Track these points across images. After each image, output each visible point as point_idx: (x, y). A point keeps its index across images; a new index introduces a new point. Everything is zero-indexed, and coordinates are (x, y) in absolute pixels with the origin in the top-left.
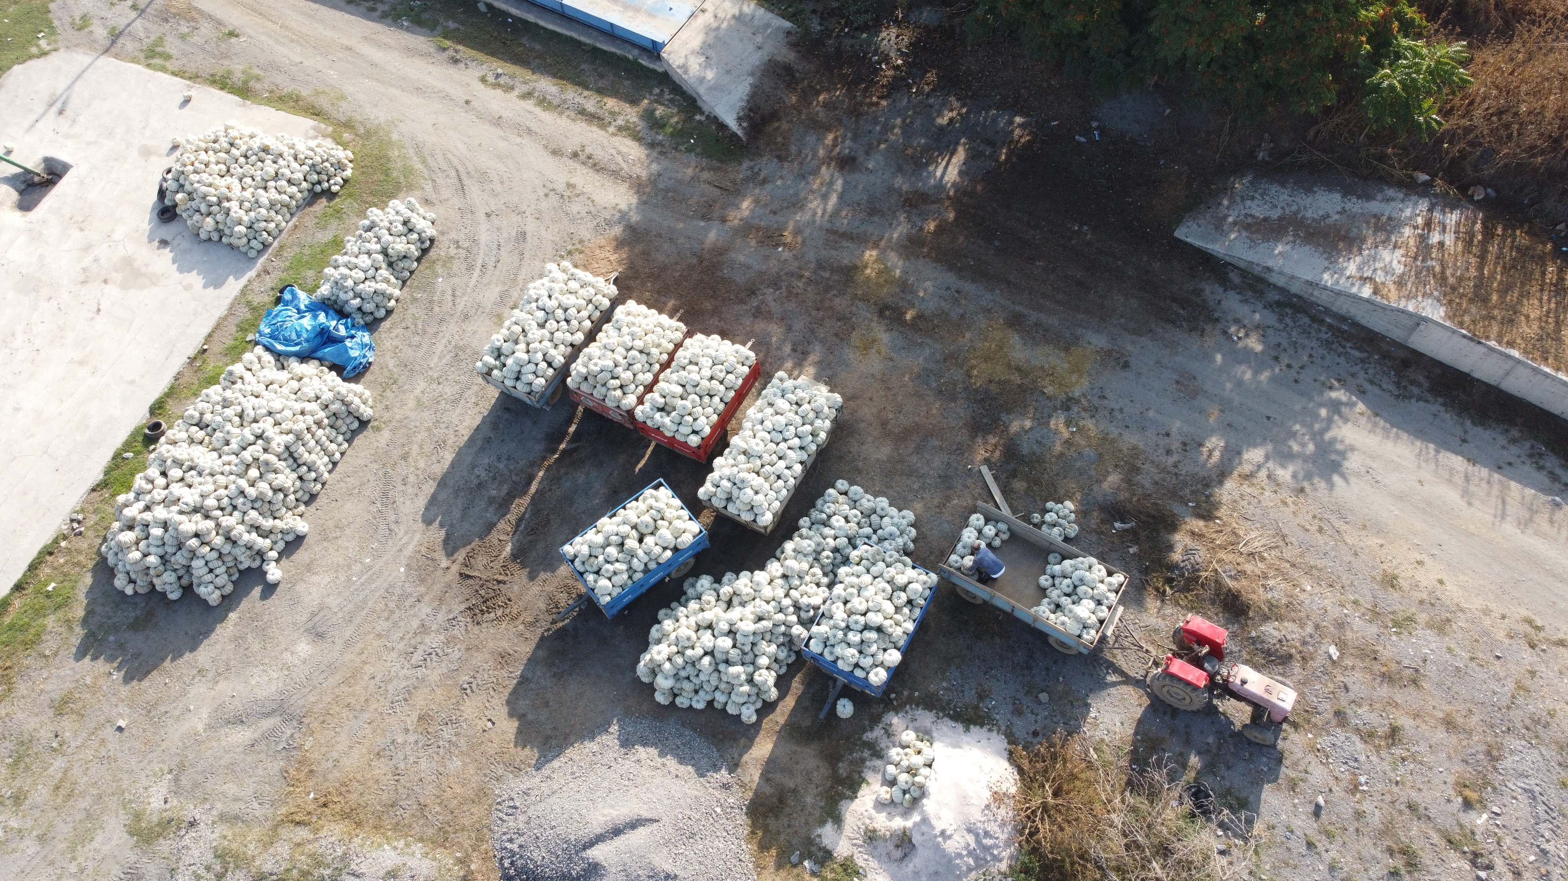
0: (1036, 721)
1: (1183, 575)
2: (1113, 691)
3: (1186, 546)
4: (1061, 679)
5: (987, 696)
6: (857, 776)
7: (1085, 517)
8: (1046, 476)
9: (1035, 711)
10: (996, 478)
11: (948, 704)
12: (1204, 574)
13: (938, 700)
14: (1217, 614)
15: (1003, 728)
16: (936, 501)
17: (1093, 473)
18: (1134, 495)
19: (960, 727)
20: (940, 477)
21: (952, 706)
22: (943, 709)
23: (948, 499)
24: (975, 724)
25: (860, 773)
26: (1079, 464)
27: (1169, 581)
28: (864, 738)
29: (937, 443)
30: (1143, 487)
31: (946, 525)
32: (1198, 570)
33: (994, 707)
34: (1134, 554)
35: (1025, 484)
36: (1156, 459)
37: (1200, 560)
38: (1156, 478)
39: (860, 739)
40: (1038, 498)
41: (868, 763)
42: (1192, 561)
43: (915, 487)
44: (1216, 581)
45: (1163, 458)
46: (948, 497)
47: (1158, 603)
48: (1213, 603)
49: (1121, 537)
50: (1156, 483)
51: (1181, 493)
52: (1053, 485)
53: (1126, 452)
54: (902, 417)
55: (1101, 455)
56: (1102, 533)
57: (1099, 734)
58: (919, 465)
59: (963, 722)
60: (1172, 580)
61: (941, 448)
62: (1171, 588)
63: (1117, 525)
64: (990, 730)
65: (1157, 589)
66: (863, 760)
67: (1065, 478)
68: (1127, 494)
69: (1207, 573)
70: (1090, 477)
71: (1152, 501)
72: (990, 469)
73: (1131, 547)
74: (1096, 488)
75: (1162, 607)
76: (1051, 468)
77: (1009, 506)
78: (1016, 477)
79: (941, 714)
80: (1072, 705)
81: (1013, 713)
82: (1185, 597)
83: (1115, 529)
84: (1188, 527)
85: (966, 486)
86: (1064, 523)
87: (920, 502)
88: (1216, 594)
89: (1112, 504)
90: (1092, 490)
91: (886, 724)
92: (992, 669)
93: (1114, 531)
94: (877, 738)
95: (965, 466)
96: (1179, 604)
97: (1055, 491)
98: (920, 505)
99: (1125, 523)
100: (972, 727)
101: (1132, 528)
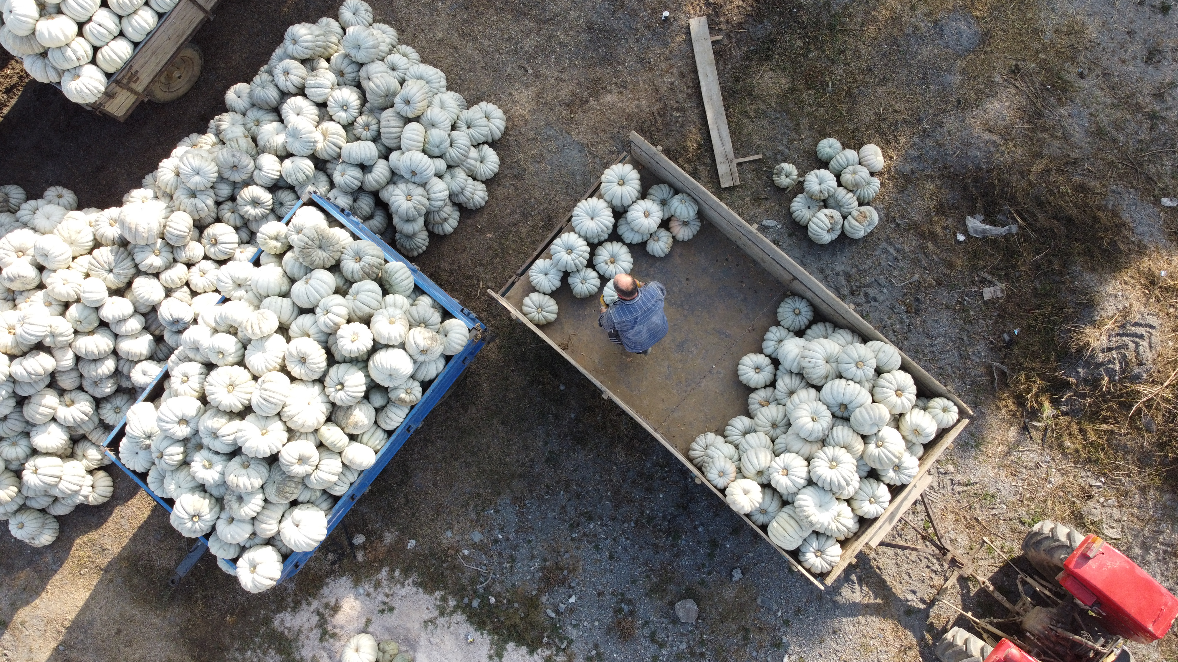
1: (1094, 383)
2: (847, 624)
3: (1125, 313)
4: (737, 575)
5: (563, 582)
7: (901, 190)
8: (839, 70)
9: (660, 636)
10: (719, 52)
11: (473, 581)
12: (1148, 391)
13: (453, 568)
14: (1143, 490)
16: (566, 91)
17: (955, 79)
18: (1038, 155)
19: (483, 642)
20: (590, 28)
21: (480, 588)
22: (459, 591)
23: (597, 88)
24: (520, 641)
26: (926, 51)
27: (1055, 388)
30: (1066, 138)
31: (574, 153)
32: (1136, 379)
33: (571, 610)
34: (992, 302)
35: (783, 81)
36: (1117, 68)
37: (1148, 355)
38: (1104, 119)
40: (805, 121)
42: (1130, 354)
43: (528, 44)
45: (1135, 69)
46: (597, 82)
47: (1012, 434)
48: (1143, 460)
49: (975, 255)
50: (1100, 132)
51: (1151, 169)
52: (850, 94)
53: (1049, 36)
55: (986, 37)
56: (933, 236)
59: (494, 631)
60: (1065, 385)
62: (1056, 403)
63: (974, 223)
65: (1020, 401)
67: (884, 80)
68: (1020, 152)
69: (1156, 389)
70: (945, 91)
71: (1078, 179)
72: (713, 28)
73: (991, 283)
74: (950, 122)
75: (1018, 443)
76: (856, 50)
77: (732, 133)
78: (769, 58)
79: (452, 603)
80: (746, 638)
81: (609, 631)
82: (1082, 431)
83: (966, 232)
84: (1146, 263)
85: (645, 63)
86: (849, 199)
87: (527, 86)
88: (1162, 446)
89: (978, 169)
90: (941, 124)
91: (327, 606)
92: (590, 519)
93: (961, 238)
94: (300, 631)
95: (656, 11)
96: (1061, 446)
97: (850, 111)
98: (525, 93)
99: (993, 223)
100: (510, 646)
101: (1006, 237)
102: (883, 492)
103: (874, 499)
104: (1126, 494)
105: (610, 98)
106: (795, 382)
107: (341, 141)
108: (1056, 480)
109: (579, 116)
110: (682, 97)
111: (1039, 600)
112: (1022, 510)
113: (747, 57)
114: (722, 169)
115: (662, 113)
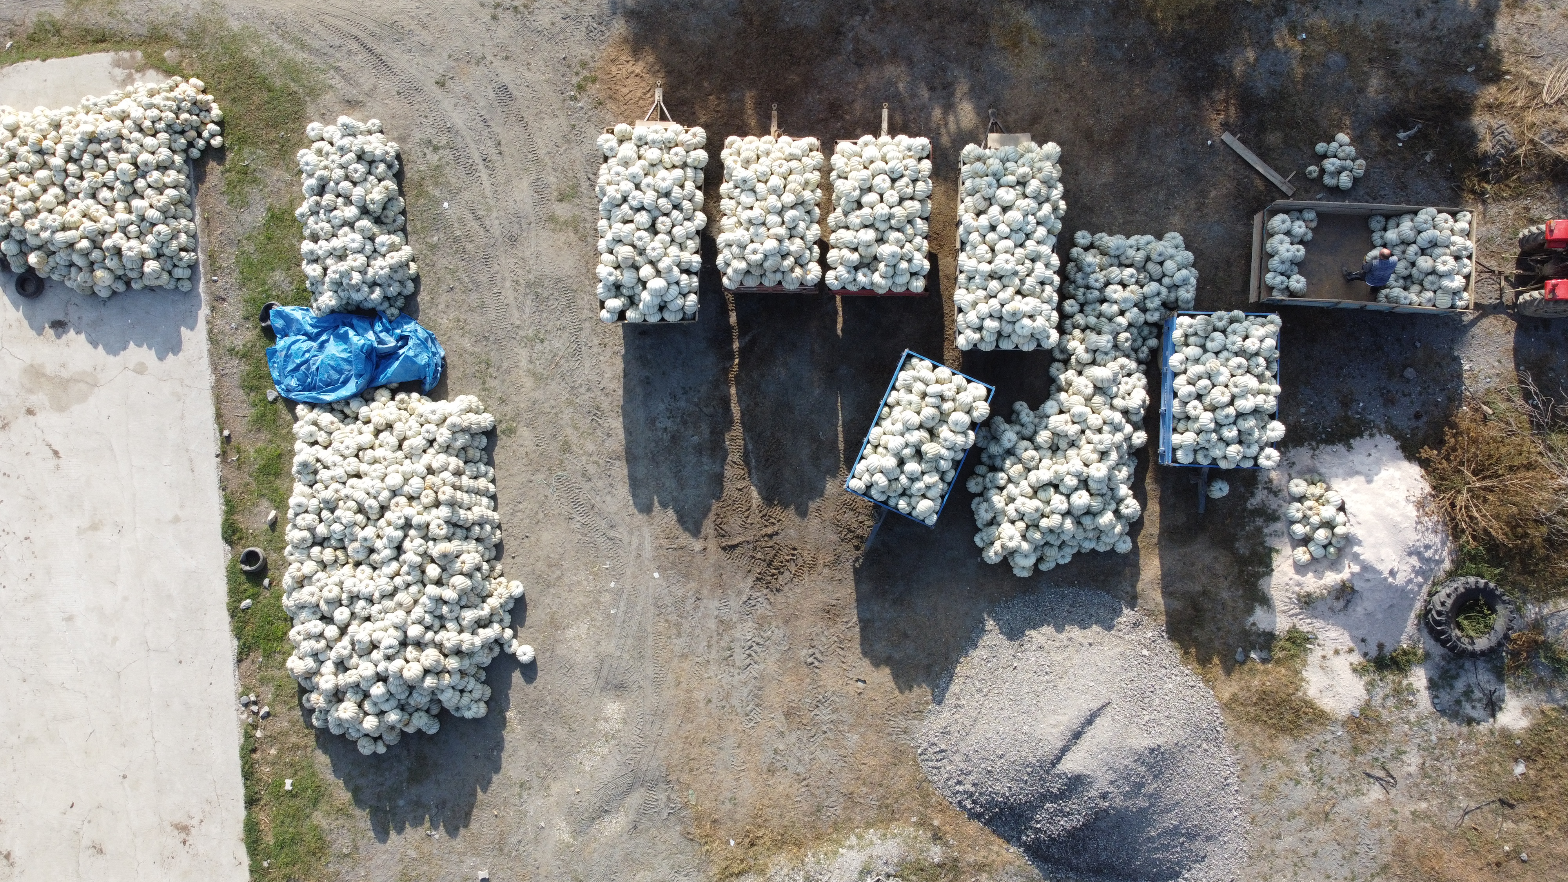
0: (1412, 402)
1: (1498, 163)
2: (1475, 330)
3: (1490, 128)
4: (1418, 344)
5: (1352, 401)
6: (1261, 549)
7: (1364, 144)
8: (1299, 113)
9: (1407, 392)
10: (1244, 141)
11: (1315, 428)
12: (1521, 151)
13: (1303, 430)
14: (1548, 191)
15: (1383, 426)
16: (1192, 205)
17: (1349, 83)
18: (1407, 90)
19: (1340, 448)
20: (1182, 171)
21: (1320, 429)
22: (1312, 437)
23: (1203, 194)
24: (1354, 437)
25: (1262, 543)
26: (1329, 80)
27: (1484, 177)
28: (1249, 507)
29: (1159, 130)
30: (1412, 74)
31: (1216, 228)
32: (1513, 150)
33: (1364, 409)
34: (1432, 161)
35: (1279, 134)
36: (1408, 29)
37: (1510, 138)
38: (1420, 55)
39: (1245, 509)
40: (1301, 144)
41: (1266, 531)
42: (1504, 142)
43: (1161, 197)
44: (1538, 155)
45: (1416, 24)
46: (1202, 191)
47: (1480, 207)
48: (1539, 179)
49: (1411, 148)
50: (1423, 61)
51: (1453, 61)
52: (1312, 120)
53: (1371, 36)
54: (1103, 117)
55: (1347, 55)
56: (1388, 152)
57: (1482, 387)
58: (1153, 168)
59: (1340, 441)
60: (1487, 173)
61: (1167, 135)
62: (1488, 182)
63: (1401, 135)
64: (1372, 436)
65: (1473, 192)
66: (1259, 530)
67: (1322, 104)
68: (1399, 94)
69: (1524, 148)
70: (1349, 91)
71: (1430, 87)
72: (1234, 134)
73: (1426, 154)
74: (1361, 101)
75: (1485, 210)
76: (1301, 100)
77: (1276, 170)
78: (1266, 129)
79: (1314, 444)
80: (1440, 366)
81: (1385, 405)
82: (1507, 186)
83: (1400, 141)
84: (1482, 101)
85: (1216, 169)
86: (1348, 163)
87: (1174, 215)
88: (1542, 169)
89: (1388, 113)
90: (1358, 105)
91: (1266, 483)
92: (1342, 368)
93: (1400, 144)
94: (1263, 501)
95: (1204, 143)
96: (1503, 198)
97: (1317, 126)
98: (1177, 217)
99: (1409, 129)
100: (1352, 441)
101: (1419, 131)
102: (1466, 261)
103: (1465, 266)
104: (1542, 197)
105: (1213, 194)
106: (1402, 247)
107: (1140, 291)
108: (1511, 212)
109: (1206, 210)
110: (1242, 171)
111: (1543, 262)
112: (1507, 235)
113: (1257, 135)
114: (1284, 188)
115: (1239, 184)
